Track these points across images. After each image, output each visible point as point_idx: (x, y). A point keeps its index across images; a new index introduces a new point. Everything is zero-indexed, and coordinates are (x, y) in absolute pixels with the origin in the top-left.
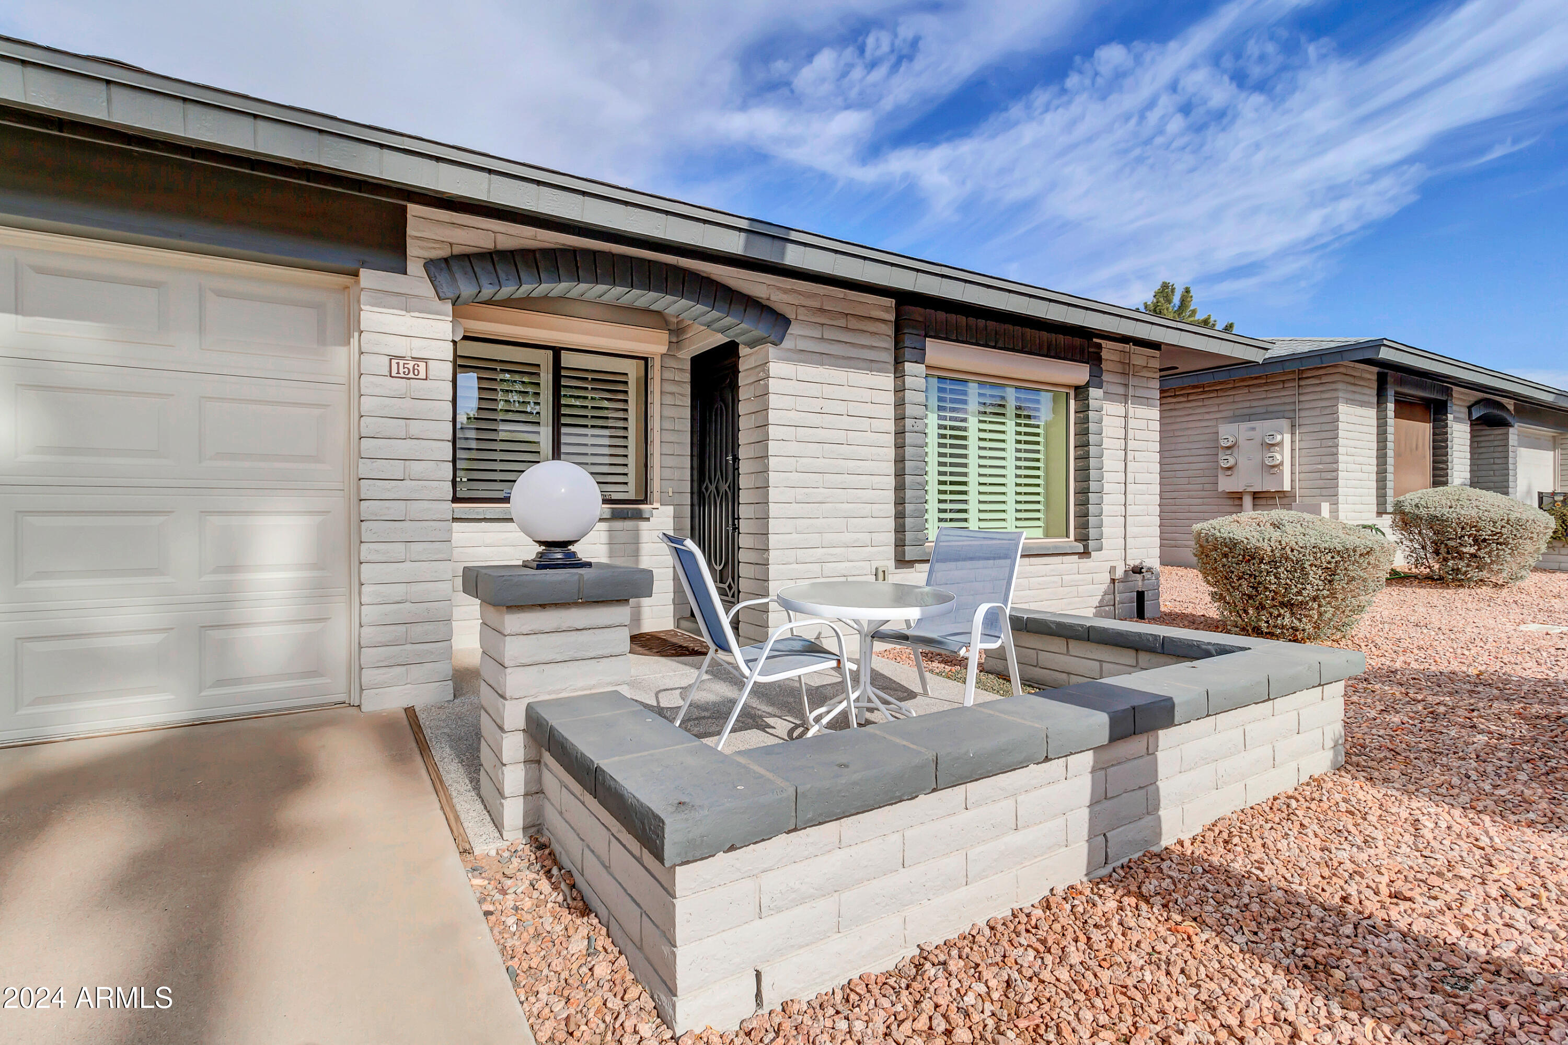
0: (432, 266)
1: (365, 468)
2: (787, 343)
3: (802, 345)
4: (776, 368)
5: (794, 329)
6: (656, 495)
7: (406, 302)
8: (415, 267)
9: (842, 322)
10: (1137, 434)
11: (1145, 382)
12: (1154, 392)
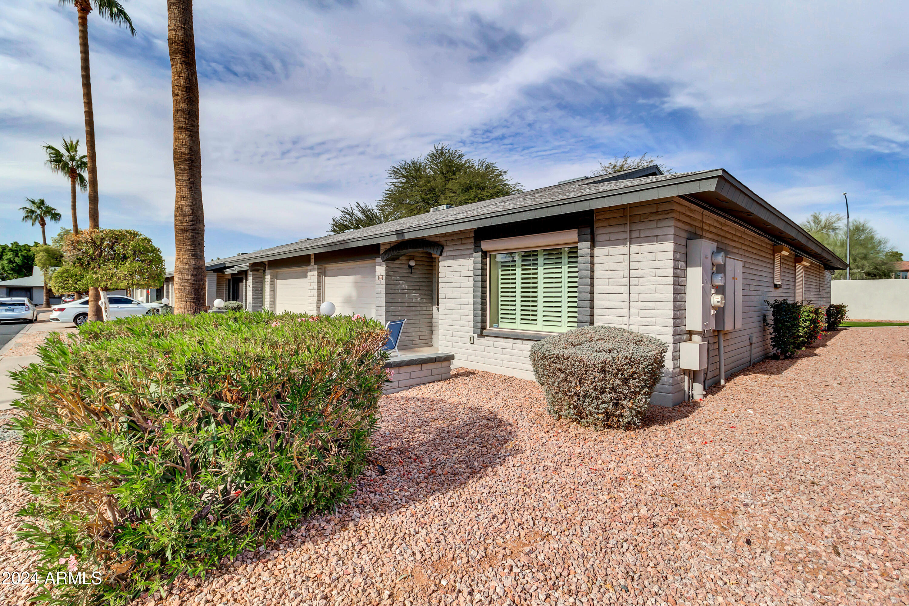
0: (381, 255)
2: (444, 254)
3: (448, 254)
4: (442, 264)
5: (448, 248)
9: (460, 242)
10: (643, 265)
11: (653, 224)
12: (669, 228)
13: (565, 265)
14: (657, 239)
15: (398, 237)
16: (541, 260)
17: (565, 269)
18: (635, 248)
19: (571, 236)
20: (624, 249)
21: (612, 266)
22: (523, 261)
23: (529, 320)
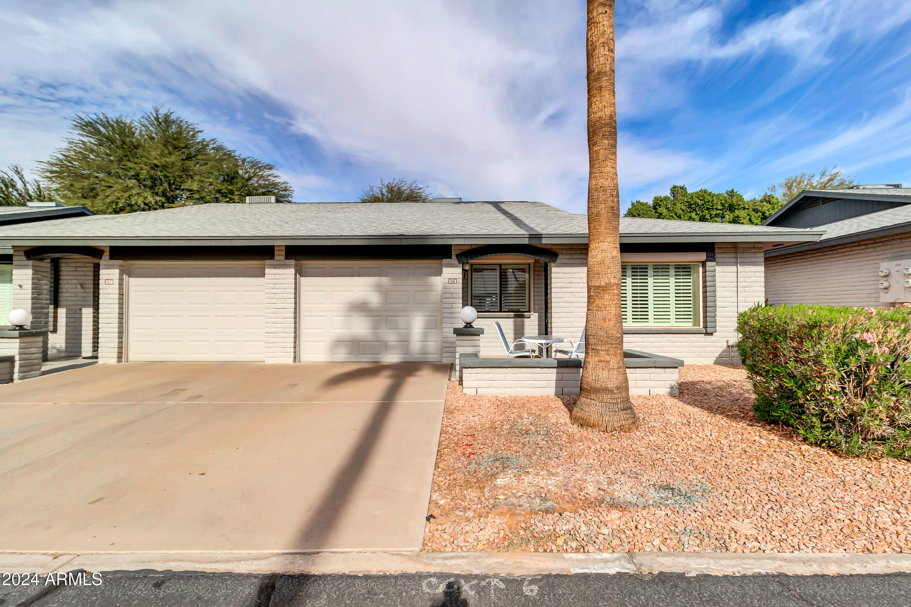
0: (458, 256)
1: (444, 306)
2: (558, 261)
3: (564, 261)
4: (554, 270)
5: (560, 257)
6: (532, 309)
7: (452, 266)
8: (454, 257)
9: (580, 252)
10: (747, 279)
11: (752, 255)
12: (759, 258)
13: (672, 277)
14: (754, 264)
15: (529, 241)
16: (650, 272)
17: (672, 280)
18: (741, 268)
19: (702, 256)
20: (734, 268)
21: (726, 279)
22: (632, 272)
23: (638, 319)
